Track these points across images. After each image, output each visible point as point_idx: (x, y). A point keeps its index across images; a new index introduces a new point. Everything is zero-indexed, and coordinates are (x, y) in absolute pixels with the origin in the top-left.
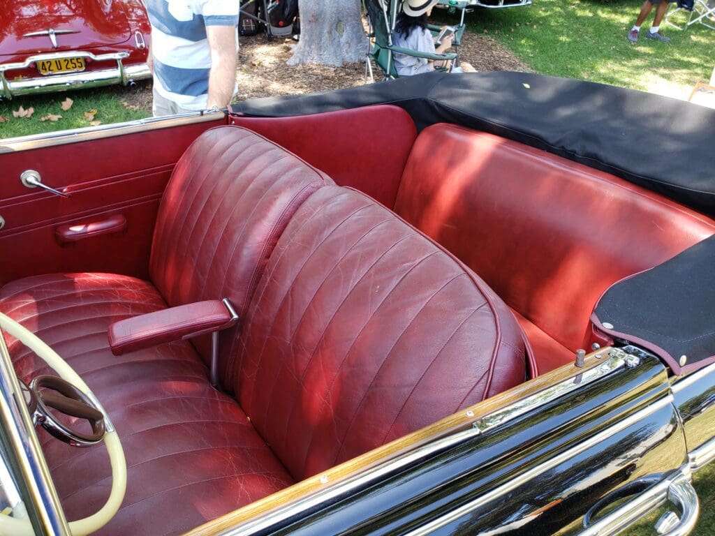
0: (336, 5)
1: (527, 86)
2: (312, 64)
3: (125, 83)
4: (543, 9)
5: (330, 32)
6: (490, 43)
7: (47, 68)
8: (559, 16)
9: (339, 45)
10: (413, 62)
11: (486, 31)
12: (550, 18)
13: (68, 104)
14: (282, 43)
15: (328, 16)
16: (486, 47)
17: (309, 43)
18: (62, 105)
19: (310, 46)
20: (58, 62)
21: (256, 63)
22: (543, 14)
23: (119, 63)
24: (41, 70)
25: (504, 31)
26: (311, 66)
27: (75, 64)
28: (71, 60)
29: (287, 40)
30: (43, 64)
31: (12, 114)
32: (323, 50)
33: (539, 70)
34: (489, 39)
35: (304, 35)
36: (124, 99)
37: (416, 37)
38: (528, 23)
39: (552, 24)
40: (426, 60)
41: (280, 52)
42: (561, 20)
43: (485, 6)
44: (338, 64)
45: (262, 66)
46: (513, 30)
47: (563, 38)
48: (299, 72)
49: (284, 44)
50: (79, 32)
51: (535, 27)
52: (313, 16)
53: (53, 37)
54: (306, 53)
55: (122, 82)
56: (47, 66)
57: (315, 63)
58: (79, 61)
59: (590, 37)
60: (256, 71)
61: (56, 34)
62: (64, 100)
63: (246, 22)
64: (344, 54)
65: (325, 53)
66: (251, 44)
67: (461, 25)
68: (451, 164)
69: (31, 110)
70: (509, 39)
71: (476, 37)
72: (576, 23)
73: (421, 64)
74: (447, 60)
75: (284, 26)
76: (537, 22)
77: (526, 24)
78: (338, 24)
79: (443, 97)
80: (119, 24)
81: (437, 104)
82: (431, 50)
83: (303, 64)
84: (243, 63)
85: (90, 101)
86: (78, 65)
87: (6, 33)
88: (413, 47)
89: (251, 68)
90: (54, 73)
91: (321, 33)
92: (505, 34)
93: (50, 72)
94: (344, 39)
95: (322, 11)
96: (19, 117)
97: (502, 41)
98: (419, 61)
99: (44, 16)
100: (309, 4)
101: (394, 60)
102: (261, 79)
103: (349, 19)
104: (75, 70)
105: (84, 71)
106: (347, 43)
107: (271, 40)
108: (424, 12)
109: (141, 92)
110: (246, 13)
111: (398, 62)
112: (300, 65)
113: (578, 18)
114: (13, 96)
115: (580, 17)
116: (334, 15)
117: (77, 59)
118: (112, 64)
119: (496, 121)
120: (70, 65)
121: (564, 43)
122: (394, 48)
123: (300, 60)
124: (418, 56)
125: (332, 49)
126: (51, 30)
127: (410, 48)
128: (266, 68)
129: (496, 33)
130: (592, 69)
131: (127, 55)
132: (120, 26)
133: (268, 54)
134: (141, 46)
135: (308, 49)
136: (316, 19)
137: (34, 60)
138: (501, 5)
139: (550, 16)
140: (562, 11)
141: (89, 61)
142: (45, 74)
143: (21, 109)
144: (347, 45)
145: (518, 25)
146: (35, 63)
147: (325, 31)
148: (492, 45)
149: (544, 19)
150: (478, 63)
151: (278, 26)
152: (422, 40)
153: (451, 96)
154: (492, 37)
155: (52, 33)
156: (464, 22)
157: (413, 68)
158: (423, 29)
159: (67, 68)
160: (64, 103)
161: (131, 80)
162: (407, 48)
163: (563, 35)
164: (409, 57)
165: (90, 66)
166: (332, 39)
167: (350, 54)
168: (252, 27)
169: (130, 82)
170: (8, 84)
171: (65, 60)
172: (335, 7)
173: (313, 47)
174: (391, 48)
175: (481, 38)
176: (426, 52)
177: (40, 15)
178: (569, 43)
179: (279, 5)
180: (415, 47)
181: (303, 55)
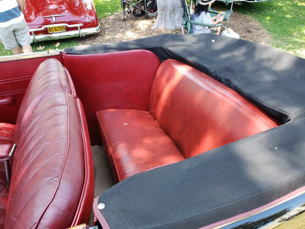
0: (172, 2)
1: (213, 41)
2: (162, 28)
3: (81, 36)
4: (281, 2)
5: (170, 15)
6: (249, 19)
7: (51, 30)
8: (288, 6)
9: (174, 20)
10: (201, 28)
11: (248, 13)
12: (284, 7)
13: (58, 44)
14: (152, 20)
15: (169, 8)
16: (246, 21)
17: (161, 19)
18: (56, 45)
19: (161, 21)
20: (55, 28)
21: (138, 28)
22: (280, 4)
23: (79, 28)
24: (49, 31)
25: (258, 13)
26: (161, 29)
27: (62, 28)
28: (60, 27)
29: (154, 18)
30: (50, 29)
31: (37, 48)
32: (167, 22)
33: (271, 31)
34: (249, 17)
35: (159, 16)
36: (81, 43)
37: (202, 16)
38: (271, 9)
39: (284, 9)
40: (207, 27)
41: (150, 23)
42: (289, 7)
43: (248, 1)
44: (173, 29)
45: (140, 29)
46: (262, 12)
47: (288, 16)
48: (155, 32)
49: (153, 20)
50: (64, 16)
51: (274, 11)
52: (162, 8)
53: (54, 18)
54: (160, 24)
55: (80, 36)
56: (51, 29)
57: (163, 28)
58: (64, 27)
59: (303, 16)
60: (137, 31)
61: (55, 17)
62: (57, 43)
63: (137, 11)
64: (176, 24)
65: (168, 24)
66: (138, 20)
67: (231, 10)
68: (168, 80)
69: (44, 47)
70: (259, 16)
71: (243, 16)
72: (297, 9)
73: (205, 29)
74: (217, 27)
75: (153, 12)
76: (276, 8)
77: (270, 10)
78: (173, 11)
79: (170, 46)
80: (79, 12)
81: (168, 50)
82: (210, 22)
83: (158, 29)
84: (132, 28)
85: (67, 44)
86: (63, 29)
87: (38, 16)
88: (201, 21)
89: (135, 30)
90: (53, 32)
91: (166, 15)
92: (258, 14)
93: (52, 32)
94: (176, 18)
95: (166, 6)
96: (39, 50)
97: (256, 18)
98: (204, 28)
99: (58, 9)
100: (161, 2)
101: (192, 27)
102: (138, 35)
103: (179, 8)
104: (62, 31)
105: (65, 31)
106: (178, 19)
107: (147, 18)
108: (207, 4)
109: (88, 40)
110: (137, 7)
111: (194, 28)
112: (157, 29)
113: (298, 6)
114: (37, 41)
115: (299, 6)
116: (171, 7)
117: (63, 27)
118: (76, 28)
119: (190, 59)
120: (60, 29)
121: (288, 18)
122: (191, 21)
123: (157, 27)
124: (204, 26)
125: (171, 22)
126: (53, 15)
127: (200, 22)
128: (142, 30)
129: (254, 14)
130: (300, 31)
131: (82, 25)
132: (79, 13)
133: (144, 24)
134: (89, 21)
135: (160, 22)
136: (164, 9)
137: (46, 27)
138: (256, 1)
139: (284, 5)
140: (291, 3)
141: (67, 27)
142: (50, 33)
143: (40, 47)
144: (178, 20)
145: (266, 10)
146: (46, 28)
147: (168, 14)
148: (250, 20)
149: (280, 7)
150: (240, 28)
151: (151, 12)
152: (206, 18)
153: (174, 46)
154: (251, 16)
155: (53, 16)
156: (232, 9)
157: (201, 31)
158: (206, 12)
159: (59, 30)
160: (56, 44)
161: (84, 35)
162: (198, 22)
163: (288, 14)
164: (199, 25)
165: (68, 29)
166: (171, 17)
167: (179, 24)
168: (140, 12)
169: (83, 36)
170: (35, 37)
171: (58, 27)
172: (172, 3)
173: (162, 21)
174: (190, 21)
175: (245, 17)
176: (207, 23)
177: (56, 9)
178: (291, 18)
179: (151, 3)
180: (202, 21)
181: (158, 25)
